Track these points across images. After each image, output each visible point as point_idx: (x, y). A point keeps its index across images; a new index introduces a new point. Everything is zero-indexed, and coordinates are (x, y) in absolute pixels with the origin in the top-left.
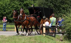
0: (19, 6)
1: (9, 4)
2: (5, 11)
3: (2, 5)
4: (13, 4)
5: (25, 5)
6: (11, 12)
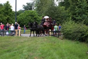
0: (31, 19)
1: (26, 18)
2: (23, 22)
3: (21, 19)
4: (28, 18)
5: (34, 18)
6: (27, 22)
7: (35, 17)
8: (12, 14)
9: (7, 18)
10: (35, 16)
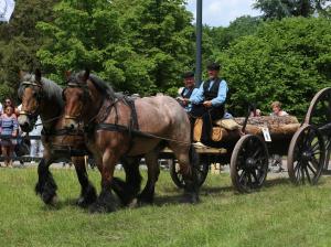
7: (323, 58)
8: (183, 41)
9: (153, 66)
10: (324, 51)
